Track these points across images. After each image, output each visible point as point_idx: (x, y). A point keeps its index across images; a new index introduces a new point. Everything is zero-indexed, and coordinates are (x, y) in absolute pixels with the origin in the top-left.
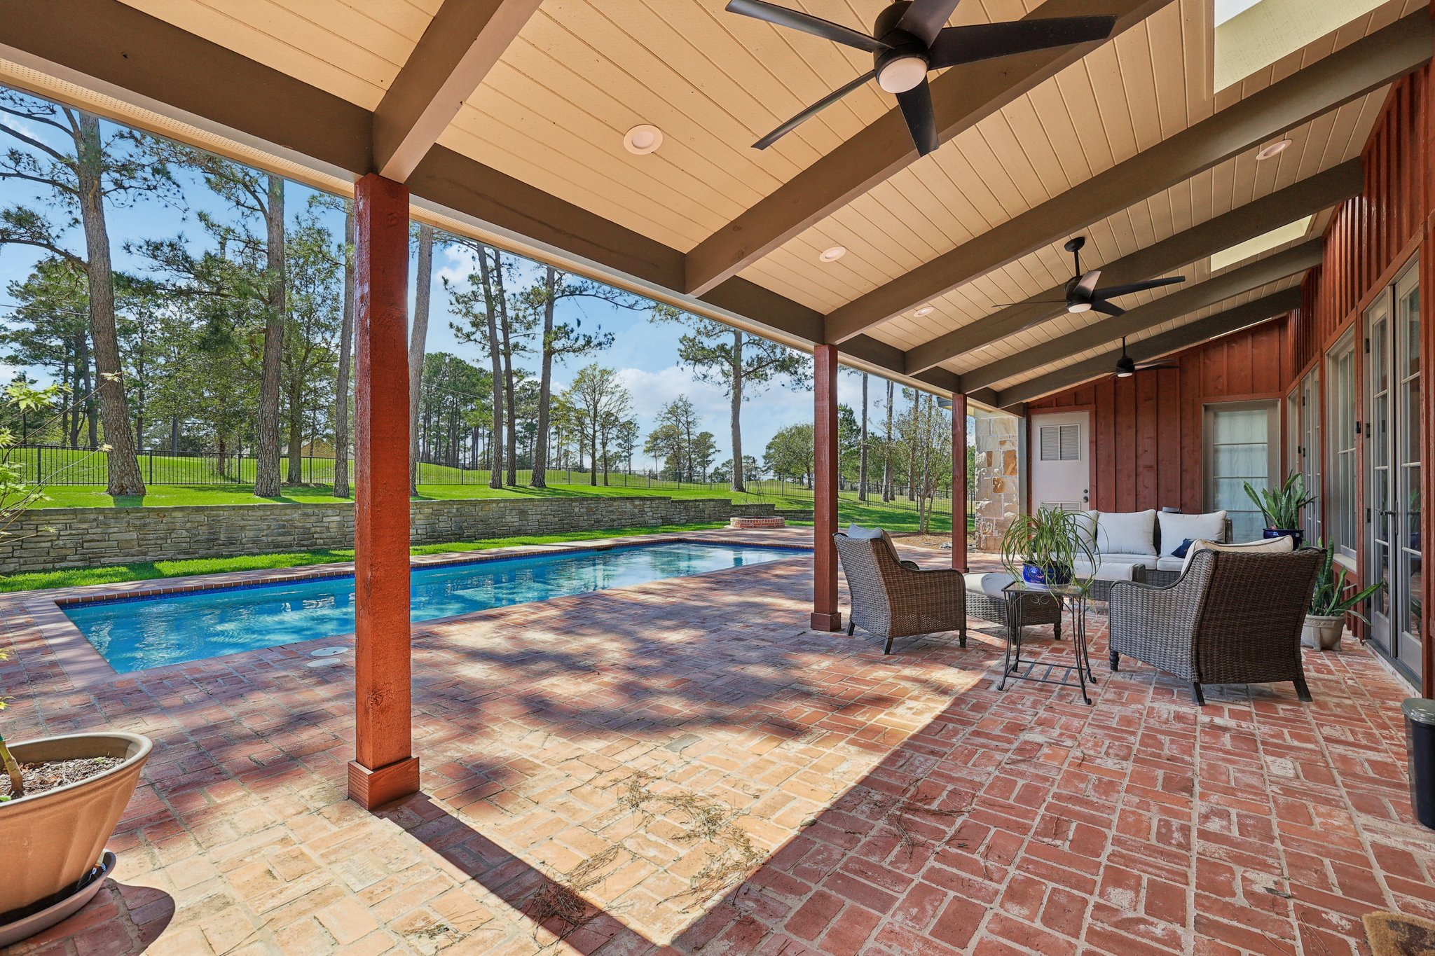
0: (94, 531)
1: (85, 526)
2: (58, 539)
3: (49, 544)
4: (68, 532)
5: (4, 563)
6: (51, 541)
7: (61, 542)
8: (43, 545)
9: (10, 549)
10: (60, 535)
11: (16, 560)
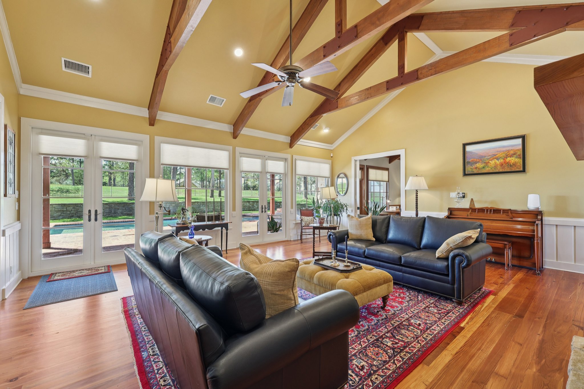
0: (80, 209)
1: (78, 208)
2: (71, 211)
3: (69, 212)
4: (74, 209)
5: (59, 217)
6: (70, 211)
7: (72, 212)
8: (68, 212)
9: (60, 213)
10: (72, 210)
11: (62, 216)
